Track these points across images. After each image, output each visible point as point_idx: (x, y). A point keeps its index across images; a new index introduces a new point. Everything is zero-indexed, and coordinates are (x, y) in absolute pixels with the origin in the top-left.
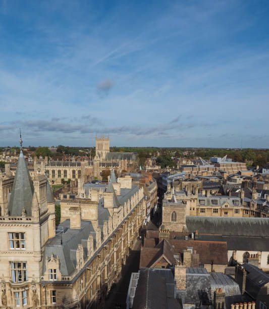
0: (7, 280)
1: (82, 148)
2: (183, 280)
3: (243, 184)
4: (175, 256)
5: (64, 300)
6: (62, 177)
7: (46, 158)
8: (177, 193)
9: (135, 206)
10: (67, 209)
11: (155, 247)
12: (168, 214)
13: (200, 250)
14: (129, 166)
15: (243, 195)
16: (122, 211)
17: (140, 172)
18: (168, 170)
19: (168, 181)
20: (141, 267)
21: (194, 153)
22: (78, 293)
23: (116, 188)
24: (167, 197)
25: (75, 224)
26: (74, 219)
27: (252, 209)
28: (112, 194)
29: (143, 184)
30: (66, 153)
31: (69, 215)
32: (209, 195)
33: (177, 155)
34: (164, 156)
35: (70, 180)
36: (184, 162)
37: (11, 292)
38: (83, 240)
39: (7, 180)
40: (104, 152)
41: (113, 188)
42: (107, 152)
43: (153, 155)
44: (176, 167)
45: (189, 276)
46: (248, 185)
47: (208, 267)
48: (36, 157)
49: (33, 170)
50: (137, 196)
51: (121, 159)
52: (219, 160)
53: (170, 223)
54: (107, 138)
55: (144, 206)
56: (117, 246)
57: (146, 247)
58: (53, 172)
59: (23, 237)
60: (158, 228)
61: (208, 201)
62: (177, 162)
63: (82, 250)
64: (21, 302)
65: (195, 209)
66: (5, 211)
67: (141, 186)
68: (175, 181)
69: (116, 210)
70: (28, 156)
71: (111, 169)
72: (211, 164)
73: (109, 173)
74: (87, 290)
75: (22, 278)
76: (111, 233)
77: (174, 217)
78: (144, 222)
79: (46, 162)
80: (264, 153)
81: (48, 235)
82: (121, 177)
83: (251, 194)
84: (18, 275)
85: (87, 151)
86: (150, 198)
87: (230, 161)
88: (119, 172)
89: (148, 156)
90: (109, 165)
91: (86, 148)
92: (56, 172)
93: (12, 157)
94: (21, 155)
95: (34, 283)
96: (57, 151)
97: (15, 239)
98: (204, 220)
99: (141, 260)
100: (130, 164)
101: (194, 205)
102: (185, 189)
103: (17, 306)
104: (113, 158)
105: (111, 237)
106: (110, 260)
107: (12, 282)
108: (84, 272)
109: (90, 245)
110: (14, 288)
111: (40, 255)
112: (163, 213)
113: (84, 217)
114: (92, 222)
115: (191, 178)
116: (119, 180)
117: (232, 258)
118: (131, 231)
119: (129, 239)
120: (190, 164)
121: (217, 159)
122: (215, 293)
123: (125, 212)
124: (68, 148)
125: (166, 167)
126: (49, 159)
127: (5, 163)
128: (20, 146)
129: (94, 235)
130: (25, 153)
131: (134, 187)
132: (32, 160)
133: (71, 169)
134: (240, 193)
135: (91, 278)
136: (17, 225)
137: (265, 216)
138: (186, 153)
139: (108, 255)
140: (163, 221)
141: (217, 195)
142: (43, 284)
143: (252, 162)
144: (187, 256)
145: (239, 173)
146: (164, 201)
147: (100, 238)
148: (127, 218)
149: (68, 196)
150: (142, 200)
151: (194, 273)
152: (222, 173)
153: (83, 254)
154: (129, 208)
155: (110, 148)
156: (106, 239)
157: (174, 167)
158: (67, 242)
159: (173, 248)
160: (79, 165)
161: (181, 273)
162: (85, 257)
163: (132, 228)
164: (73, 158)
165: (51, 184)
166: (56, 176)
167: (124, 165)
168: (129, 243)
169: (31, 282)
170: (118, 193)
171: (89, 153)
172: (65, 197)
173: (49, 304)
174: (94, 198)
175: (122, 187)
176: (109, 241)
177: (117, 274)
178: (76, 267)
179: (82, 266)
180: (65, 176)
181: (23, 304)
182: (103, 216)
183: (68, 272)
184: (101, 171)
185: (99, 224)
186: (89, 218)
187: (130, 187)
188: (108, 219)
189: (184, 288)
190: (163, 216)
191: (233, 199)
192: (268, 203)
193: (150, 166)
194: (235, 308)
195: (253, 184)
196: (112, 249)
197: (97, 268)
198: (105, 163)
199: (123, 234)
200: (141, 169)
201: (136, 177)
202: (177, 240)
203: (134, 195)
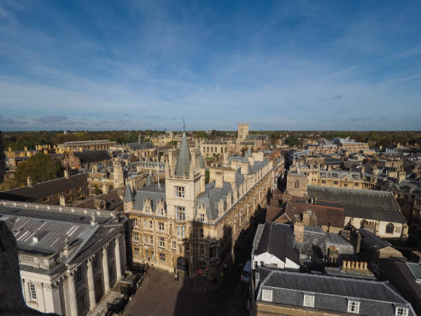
0: (173, 218)
1: (229, 132)
3: (364, 162)
4: (295, 216)
6: (214, 152)
8: (301, 166)
9: (265, 174)
10: (215, 173)
11: (279, 207)
12: (292, 182)
13: (318, 213)
14: (263, 144)
15: (363, 171)
16: (254, 178)
17: (271, 150)
18: (295, 148)
19: (294, 157)
20: (266, 220)
21: (319, 135)
22: (219, 233)
23: (251, 160)
24: (292, 169)
25: (219, 184)
26: (218, 181)
27: (372, 183)
28: (247, 164)
29: (272, 158)
30: (217, 135)
31: (215, 178)
32: (330, 169)
33: (304, 137)
34: (292, 137)
35: (219, 154)
36: (309, 142)
37: (175, 226)
38: (224, 196)
40: (244, 134)
41: (248, 160)
42: (246, 134)
43: (283, 137)
44: (302, 146)
45: (306, 232)
46: (369, 163)
47: (325, 228)
48: (197, 138)
49: (195, 146)
50: (267, 167)
51: (257, 140)
52: (342, 141)
53: (293, 190)
55: (273, 174)
56: (249, 203)
57: (272, 206)
58: (208, 148)
59: (183, 190)
60: (283, 192)
61: (329, 174)
62: (303, 142)
63: (223, 203)
64: (181, 234)
65: (317, 180)
66: (173, 172)
67: (271, 160)
68: (300, 156)
69: (250, 176)
71: (248, 147)
72: (334, 144)
73: (247, 149)
75: (182, 218)
76: (245, 193)
77: (297, 185)
79: (204, 141)
80: (389, 135)
81: (200, 190)
83: (372, 170)
84: (179, 215)
85: (232, 134)
86: (278, 170)
87: (353, 142)
88: (254, 149)
89: (278, 138)
90: (247, 144)
91: (232, 132)
92: (210, 149)
94: (184, 135)
96: (212, 133)
97: (178, 191)
98: (324, 190)
99: (267, 215)
101: (316, 176)
102: (308, 163)
103: (179, 236)
104: (251, 139)
105: (245, 196)
106: (244, 212)
107: (176, 220)
108: (224, 218)
109: (229, 200)
110: (177, 224)
111: (194, 203)
114: (231, 183)
115: (314, 155)
116: (254, 154)
117: (350, 223)
118: (261, 193)
119: (260, 199)
120: (314, 144)
121: (340, 140)
122: (329, 249)
123: (257, 179)
124: (219, 132)
125: (293, 145)
126: (205, 139)
127: (177, 142)
129: (232, 194)
130: (188, 135)
131: (265, 160)
132: (194, 140)
133: (220, 147)
134: (361, 169)
135: (229, 224)
136: (180, 181)
137: (385, 190)
138: (312, 135)
139: (242, 209)
140: (287, 187)
141: (338, 170)
142: (195, 224)
143: (376, 142)
144: (306, 216)
145: (362, 152)
146: (289, 172)
147: (237, 196)
148: (258, 183)
149: (217, 165)
150: (271, 170)
151: (311, 230)
152: (344, 151)
153: (223, 206)
154: (260, 176)
155: (249, 131)
156: (241, 197)
157: (300, 146)
158: (213, 196)
159: (294, 209)
160: (226, 143)
161: (299, 229)
162: (225, 208)
163: (263, 191)
164: (222, 139)
166: (210, 151)
167: (259, 144)
168: (259, 202)
169: (187, 221)
170: (252, 163)
171: (234, 135)
172: (215, 165)
174: (234, 166)
175: (255, 160)
176: (243, 198)
178: (218, 215)
179: (223, 215)
180: (216, 151)
182: (240, 180)
183: (213, 218)
184: (241, 148)
185: (236, 185)
186: (229, 181)
187: (262, 160)
188: (243, 183)
189: (301, 241)
190: (287, 184)
191: (354, 173)
192: (389, 178)
193: (280, 145)
194: (347, 264)
195: (375, 162)
196: (246, 205)
197: (234, 217)
198: (244, 143)
199: (255, 195)
200: (272, 147)
201: (267, 153)
202: (298, 203)
203: (265, 167)
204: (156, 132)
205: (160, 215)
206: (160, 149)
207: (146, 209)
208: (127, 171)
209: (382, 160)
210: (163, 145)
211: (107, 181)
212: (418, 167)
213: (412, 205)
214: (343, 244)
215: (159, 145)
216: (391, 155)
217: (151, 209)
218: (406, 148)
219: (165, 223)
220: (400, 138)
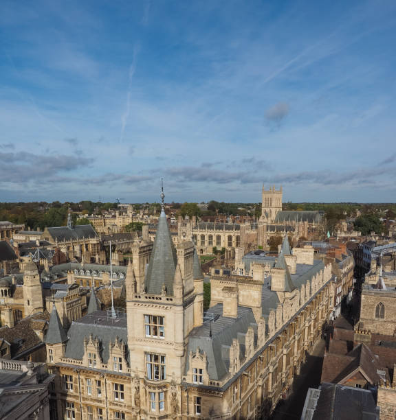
0: (142, 376)
1: (242, 204)
2: (390, 410)
4: (379, 372)
5: (211, 412)
6: (214, 244)
7: (194, 218)
8: (388, 274)
9: (317, 290)
10: (220, 289)
11: (346, 355)
12: (371, 307)
14: (311, 230)
16: (297, 298)
17: (327, 241)
18: (374, 238)
19: (373, 256)
20: (323, 381)
22: (230, 406)
23: (290, 262)
24: (370, 280)
25: (230, 310)
26: (228, 304)
28: (284, 271)
29: (331, 258)
30: (220, 212)
31: (221, 298)
33: (390, 215)
34: (369, 216)
35: (224, 249)
37: (146, 391)
38: (239, 334)
39: (145, 247)
40: (273, 210)
41: (285, 262)
42: (278, 209)
43: (349, 215)
44: (387, 233)
48: (180, 217)
49: (177, 234)
50: (321, 276)
51: (299, 221)
53: (373, 321)
54: (279, 189)
55: (332, 291)
56: (287, 347)
57: (332, 352)
58: (203, 237)
59: (161, 323)
60: (353, 325)
62: (389, 226)
63: (238, 348)
64: (157, 406)
66: (141, 287)
67: (328, 261)
68: (385, 255)
69: (288, 295)
70: (171, 215)
71: (283, 236)
74: (242, 404)
75: (160, 375)
76: (280, 327)
77: (380, 310)
78: (331, 315)
79: (194, 223)
81: (194, 322)
82: (298, 247)
84: (154, 370)
85: (250, 209)
86: (341, 281)
88: (295, 239)
89: (342, 217)
90: (280, 229)
91: (248, 205)
92: (207, 238)
93: (151, 217)
94: (163, 214)
95: (173, 384)
96: (209, 208)
97: (152, 324)
99: (323, 371)
100: (313, 229)
103: (153, 410)
104: (287, 219)
105: (280, 334)
106: (277, 365)
107: (148, 379)
108: (239, 377)
109: (249, 341)
110: (150, 387)
111: (182, 348)
112: (362, 305)
113: (242, 301)
114: (253, 309)
116: (295, 251)
118: (309, 327)
119: (307, 339)
123: (303, 298)
124: (223, 204)
125: (369, 233)
126: (197, 220)
127: (142, 224)
128: (161, 203)
129: (256, 329)
130: (167, 212)
131: (317, 262)
132: (175, 221)
133: (227, 235)
135: (249, 387)
136: (155, 305)
139: (274, 358)
140: (362, 316)
142: (185, 387)
146: (364, 286)
147: (264, 334)
148: (304, 308)
149: (221, 271)
150: (329, 282)
153: (238, 353)
154: (308, 294)
155: (283, 204)
156: (272, 335)
157: (383, 235)
158: (219, 334)
159: (377, 360)
160: (238, 228)
161: (387, 398)
162: (242, 358)
163: (312, 323)
164: (230, 219)
165: (199, 253)
166: (206, 243)
167: (304, 229)
168: (306, 344)
169: (170, 381)
170: (293, 271)
171: (253, 211)
172: (217, 272)
173: (192, 414)
174: (257, 275)
175: (298, 262)
176: (277, 338)
177: (287, 387)
178: (228, 370)
179: (237, 370)
180: (218, 243)
181: (160, 408)
182: (270, 303)
183: (219, 376)
184: (268, 238)
185: (263, 313)
186: (250, 303)
187: (310, 262)
188: (276, 308)
190: (362, 309)
193: (344, 231)
196: (281, 350)
197: (258, 374)
198: (274, 227)
199: (297, 331)
200: (329, 235)
201: (321, 249)
202: (384, 348)
203: (317, 274)
204: (99, 205)
205: (117, 370)
206: (109, 238)
207: (89, 357)
208: (50, 284)
210: (116, 230)
211: (11, 301)
215: (106, 231)
217: (98, 359)
219: (126, 386)
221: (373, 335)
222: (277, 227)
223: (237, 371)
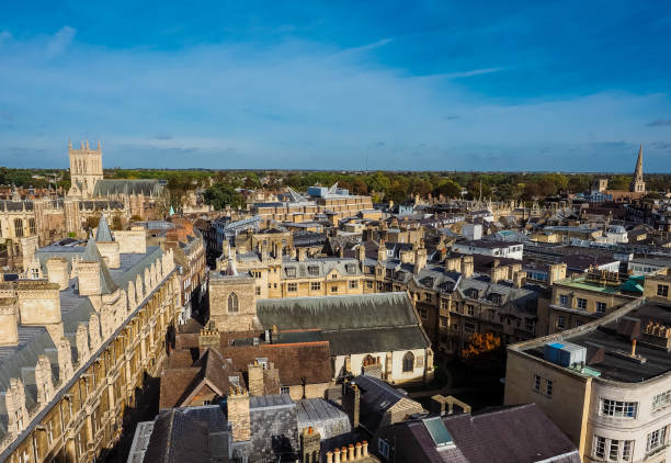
1: (40, 170)
2: (244, 422)
3: (366, 235)
4: (231, 379)
8: (243, 256)
9: (155, 287)
11: (191, 366)
12: (222, 299)
13: (281, 361)
14: (148, 206)
15: (363, 255)
16: (123, 301)
17: (169, 220)
18: (229, 212)
19: (227, 236)
20: (161, 408)
21: (281, 180)
23: (110, 252)
24: (221, 266)
27: (379, 278)
28: (96, 265)
29: (173, 241)
32: (303, 256)
33: (249, 184)
34: (221, 185)
36: (260, 197)
38: (25, 369)
40: (90, 179)
41: (99, 252)
42: (97, 178)
43: (200, 185)
44: (244, 206)
45: (257, 412)
46: (373, 237)
47: (296, 392)
50: (158, 267)
51: (130, 193)
52: (325, 192)
53: (226, 316)
55: (177, 284)
56: (114, 373)
57: (173, 367)
60: (202, 325)
61: (302, 269)
62: (246, 198)
65: (279, 286)
67: (168, 246)
68: (242, 233)
69: (107, 299)
71: (104, 215)
72: (309, 200)
76: (97, 346)
77: (233, 303)
78: (180, 318)
80: (404, 179)
82: (129, 229)
83: (377, 251)
85: (53, 177)
86: (189, 271)
87: (345, 194)
88: (125, 219)
89: (187, 187)
90: (102, 206)
91: (51, 171)
98: (292, 306)
99: (161, 396)
100: (151, 204)
102: (257, 247)
104: (113, 192)
105: (98, 356)
109: (42, 375)
112: (211, 297)
113: (27, 318)
114: (48, 327)
115: (271, 227)
116: (120, 235)
118: (147, 340)
119: (146, 356)
120: (271, 201)
121: (319, 190)
122: (302, 436)
123: (132, 301)
125: (223, 206)
129: (54, 356)
131: (151, 249)
133: (12, 218)
134: (358, 251)
135: (52, 446)
137: (398, 289)
138: (266, 180)
140: (212, 313)
141: (319, 257)
143: (383, 194)
144: (255, 375)
145: (360, 215)
146: (214, 273)
147: (70, 361)
148: (135, 314)
149: (1, 276)
150: (171, 274)
151: (267, 405)
152: (330, 216)
153: (23, 400)
154: (140, 294)
155: (105, 171)
156: (84, 360)
157: (240, 208)
159: (229, 364)
160: (30, 207)
161: (239, 409)
163: (151, 333)
164: (16, 194)
167: (137, 205)
168: (145, 362)
170: (114, 263)
174: (57, 275)
175: (125, 251)
176: (94, 363)
178: (7, 429)
179: (25, 425)
184: (84, 220)
185: (66, 331)
186: (41, 321)
187: (142, 249)
188: (88, 321)
189: (247, 436)
190: (211, 303)
191: (347, 262)
192: (404, 266)
193: (192, 206)
194: (334, 457)
195: (382, 234)
196: (103, 380)
197: (65, 422)
198: (91, 203)
199: (128, 348)
200: (172, 212)
201: (160, 230)
202: (237, 348)
203: (153, 266)
209: (392, 230)
212: (444, 238)
213: (438, 309)
214: (330, 416)
216: (406, 219)
218: (427, 205)
220: (419, 185)
221: (222, 333)
222: (96, 203)
223: (23, 427)
